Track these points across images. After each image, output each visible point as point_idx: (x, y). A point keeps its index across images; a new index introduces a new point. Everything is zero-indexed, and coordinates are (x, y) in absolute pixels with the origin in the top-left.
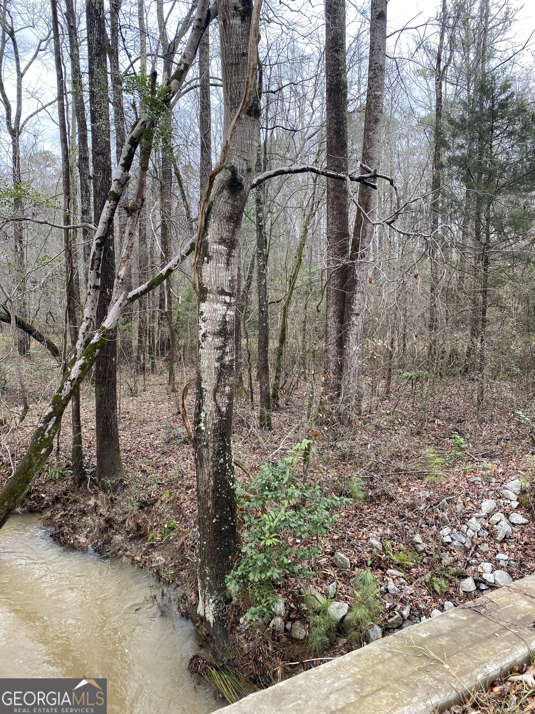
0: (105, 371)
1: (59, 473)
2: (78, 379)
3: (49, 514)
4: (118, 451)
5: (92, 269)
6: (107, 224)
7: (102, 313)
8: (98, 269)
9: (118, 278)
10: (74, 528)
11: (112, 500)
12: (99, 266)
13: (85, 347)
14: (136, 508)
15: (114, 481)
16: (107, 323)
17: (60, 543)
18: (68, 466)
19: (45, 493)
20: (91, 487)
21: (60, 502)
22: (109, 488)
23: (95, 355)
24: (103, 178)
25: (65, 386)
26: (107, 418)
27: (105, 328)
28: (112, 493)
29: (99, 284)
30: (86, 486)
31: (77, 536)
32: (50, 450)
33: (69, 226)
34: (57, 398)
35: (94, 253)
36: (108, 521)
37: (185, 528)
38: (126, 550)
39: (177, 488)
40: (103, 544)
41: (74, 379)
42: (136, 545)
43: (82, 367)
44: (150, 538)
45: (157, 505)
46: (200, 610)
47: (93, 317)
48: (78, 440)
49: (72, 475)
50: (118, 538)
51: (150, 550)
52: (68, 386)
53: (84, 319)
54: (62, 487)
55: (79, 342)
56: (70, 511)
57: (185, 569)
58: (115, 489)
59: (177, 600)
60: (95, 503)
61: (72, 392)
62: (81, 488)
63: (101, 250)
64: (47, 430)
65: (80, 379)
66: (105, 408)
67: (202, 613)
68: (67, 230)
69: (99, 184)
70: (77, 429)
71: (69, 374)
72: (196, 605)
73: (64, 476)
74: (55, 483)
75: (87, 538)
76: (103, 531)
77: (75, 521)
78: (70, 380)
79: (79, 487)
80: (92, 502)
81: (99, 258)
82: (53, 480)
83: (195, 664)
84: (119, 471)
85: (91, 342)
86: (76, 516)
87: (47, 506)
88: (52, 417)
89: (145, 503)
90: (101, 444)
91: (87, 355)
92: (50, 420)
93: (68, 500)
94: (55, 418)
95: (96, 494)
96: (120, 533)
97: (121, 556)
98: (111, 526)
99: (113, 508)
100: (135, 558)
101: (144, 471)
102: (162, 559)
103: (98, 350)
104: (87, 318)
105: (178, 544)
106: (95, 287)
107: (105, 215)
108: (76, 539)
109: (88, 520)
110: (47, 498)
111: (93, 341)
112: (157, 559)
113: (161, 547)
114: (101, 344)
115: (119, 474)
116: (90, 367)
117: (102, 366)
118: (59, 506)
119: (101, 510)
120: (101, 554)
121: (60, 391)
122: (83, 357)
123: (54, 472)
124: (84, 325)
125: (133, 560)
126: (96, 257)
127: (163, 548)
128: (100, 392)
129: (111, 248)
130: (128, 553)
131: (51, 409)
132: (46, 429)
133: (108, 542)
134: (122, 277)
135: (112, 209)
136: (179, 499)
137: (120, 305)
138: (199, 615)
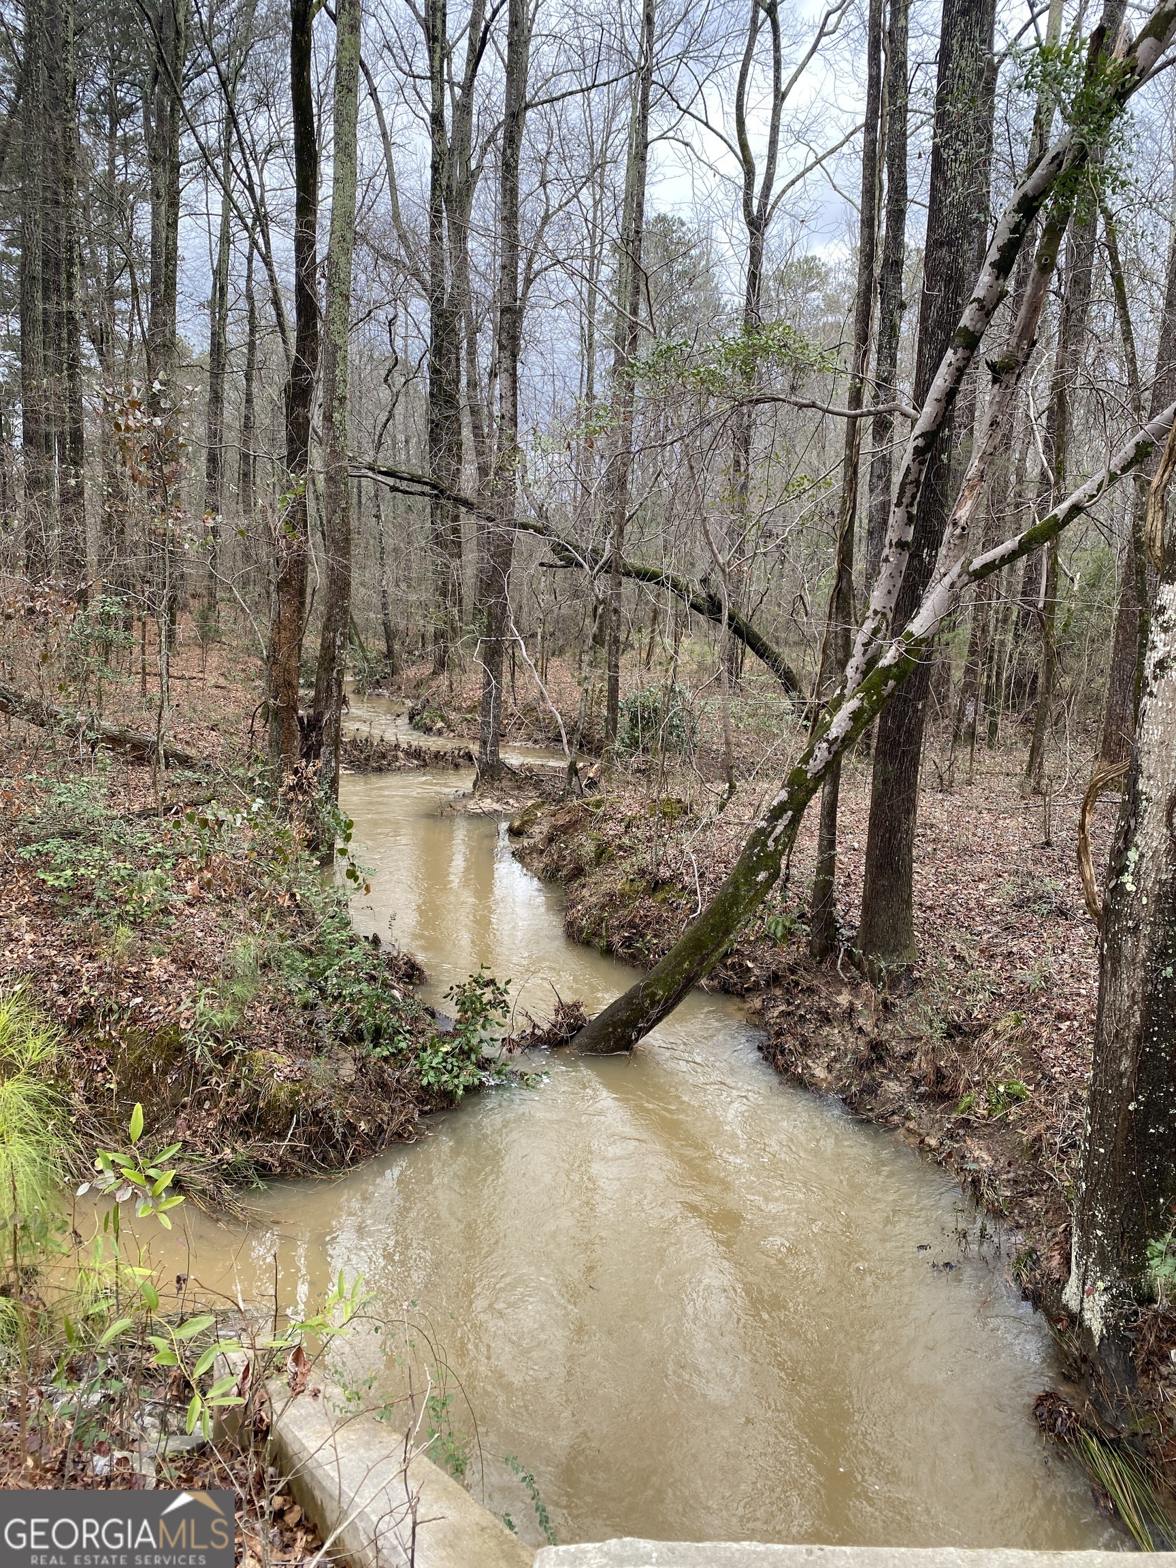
0: (899, 728)
1: (784, 926)
2: (843, 740)
3: (757, 1003)
4: (908, 904)
5: (898, 505)
6: (943, 404)
7: (908, 602)
8: (911, 505)
9: (955, 524)
10: (805, 1043)
11: (885, 1004)
12: (914, 497)
13: (865, 674)
14: (938, 1034)
15: (893, 967)
16: (918, 626)
17: (777, 1067)
18: (802, 916)
19: (754, 960)
20: (845, 967)
21: (780, 986)
22: (881, 978)
23: (885, 693)
24: (945, 298)
25: (817, 752)
26: (892, 831)
27: (911, 635)
28: (886, 990)
29: (910, 538)
30: (834, 963)
31: (810, 1062)
32: (774, 876)
33: (858, 411)
34: (798, 775)
35: (908, 469)
36: (875, 1046)
37: (1046, 1104)
38: (908, 1118)
39: (1037, 1012)
40: (862, 1091)
41: (837, 738)
42: (930, 1112)
43: (855, 716)
44: (962, 1106)
45: (987, 1037)
46: (1070, 1295)
47: (887, 611)
48: (827, 866)
49: (808, 935)
50: (892, 1087)
51: (961, 1132)
52: (822, 752)
53: (870, 613)
54: (788, 955)
55: (853, 662)
56: (798, 1007)
57: (1037, 1194)
58: (893, 983)
59: (1014, 1257)
60: (851, 1004)
61: (828, 765)
62: (823, 966)
63: (922, 463)
64: (773, 836)
65: (846, 741)
66: (890, 807)
67: (1074, 1305)
68: (853, 419)
69: (933, 313)
70: (828, 843)
71: (827, 727)
72: (1061, 1283)
73: (792, 934)
74: (775, 945)
75: (830, 1072)
76: (864, 1065)
77: (807, 1030)
78: (827, 741)
79: (820, 963)
80: (844, 999)
81: (917, 481)
82: (771, 939)
83: (1051, 1412)
84: (906, 947)
85: (880, 664)
86: (810, 1020)
87: (755, 988)
88: (786, 811)
89: (958, 1028)
90: (873, 882)
91: (867, 691)
92: (780, 817)
93: (797, 984)
94: (790, 813)
95: (855, 987)
96: (898, 1079)
97: (897, 1127)
98: (880, 1059)
99: (886, 1021)
100: (927, 1139)
101: (959, 958)
102: (986, 1158)
103: (891, 683)
104: (876, 612)
105: (1027, 1135)
106: (901, 545)
107: (940, 382)
108: (808, 1067)
109: (834, 1033)
110: (757, 972)
111: (884, 662)
112: (977, 1154)
113: (987, 1131)
114: (900, 669)
115: (906, 953)
116: (871, 719)
117: (894, 717)
118: (778, 992)
119: (861, 1021)
120: (856, 1111)
121: (805, 760)
122: (861, 695)
123: (774, 922)
124: (869, 625)
125: (922, 1141)
126: (911, 478)
127: (991, 1135)
128: (884, 772)
129: (944, 457)
130: (911, 1125)
131: (783, 795)
132: (771, 832)
133: (871, 1089)
134: (962, 522)
135: (958, 369)
136: (1037, 1036)
137: (952, 585)
138: (1065, 1307)
